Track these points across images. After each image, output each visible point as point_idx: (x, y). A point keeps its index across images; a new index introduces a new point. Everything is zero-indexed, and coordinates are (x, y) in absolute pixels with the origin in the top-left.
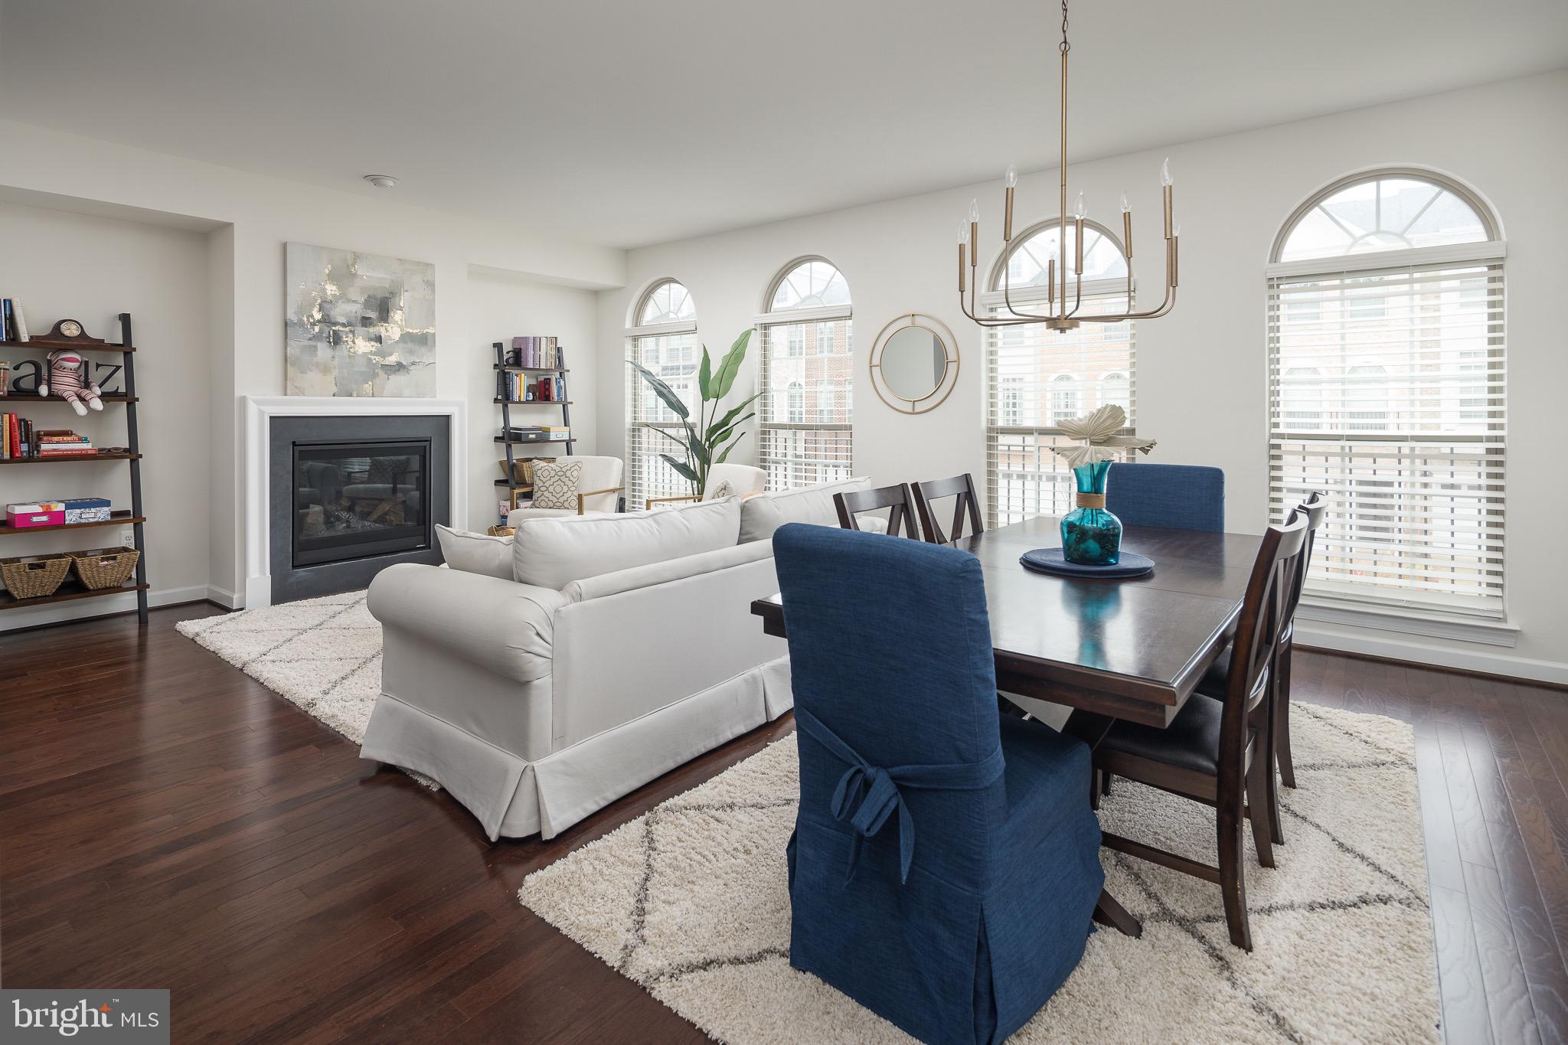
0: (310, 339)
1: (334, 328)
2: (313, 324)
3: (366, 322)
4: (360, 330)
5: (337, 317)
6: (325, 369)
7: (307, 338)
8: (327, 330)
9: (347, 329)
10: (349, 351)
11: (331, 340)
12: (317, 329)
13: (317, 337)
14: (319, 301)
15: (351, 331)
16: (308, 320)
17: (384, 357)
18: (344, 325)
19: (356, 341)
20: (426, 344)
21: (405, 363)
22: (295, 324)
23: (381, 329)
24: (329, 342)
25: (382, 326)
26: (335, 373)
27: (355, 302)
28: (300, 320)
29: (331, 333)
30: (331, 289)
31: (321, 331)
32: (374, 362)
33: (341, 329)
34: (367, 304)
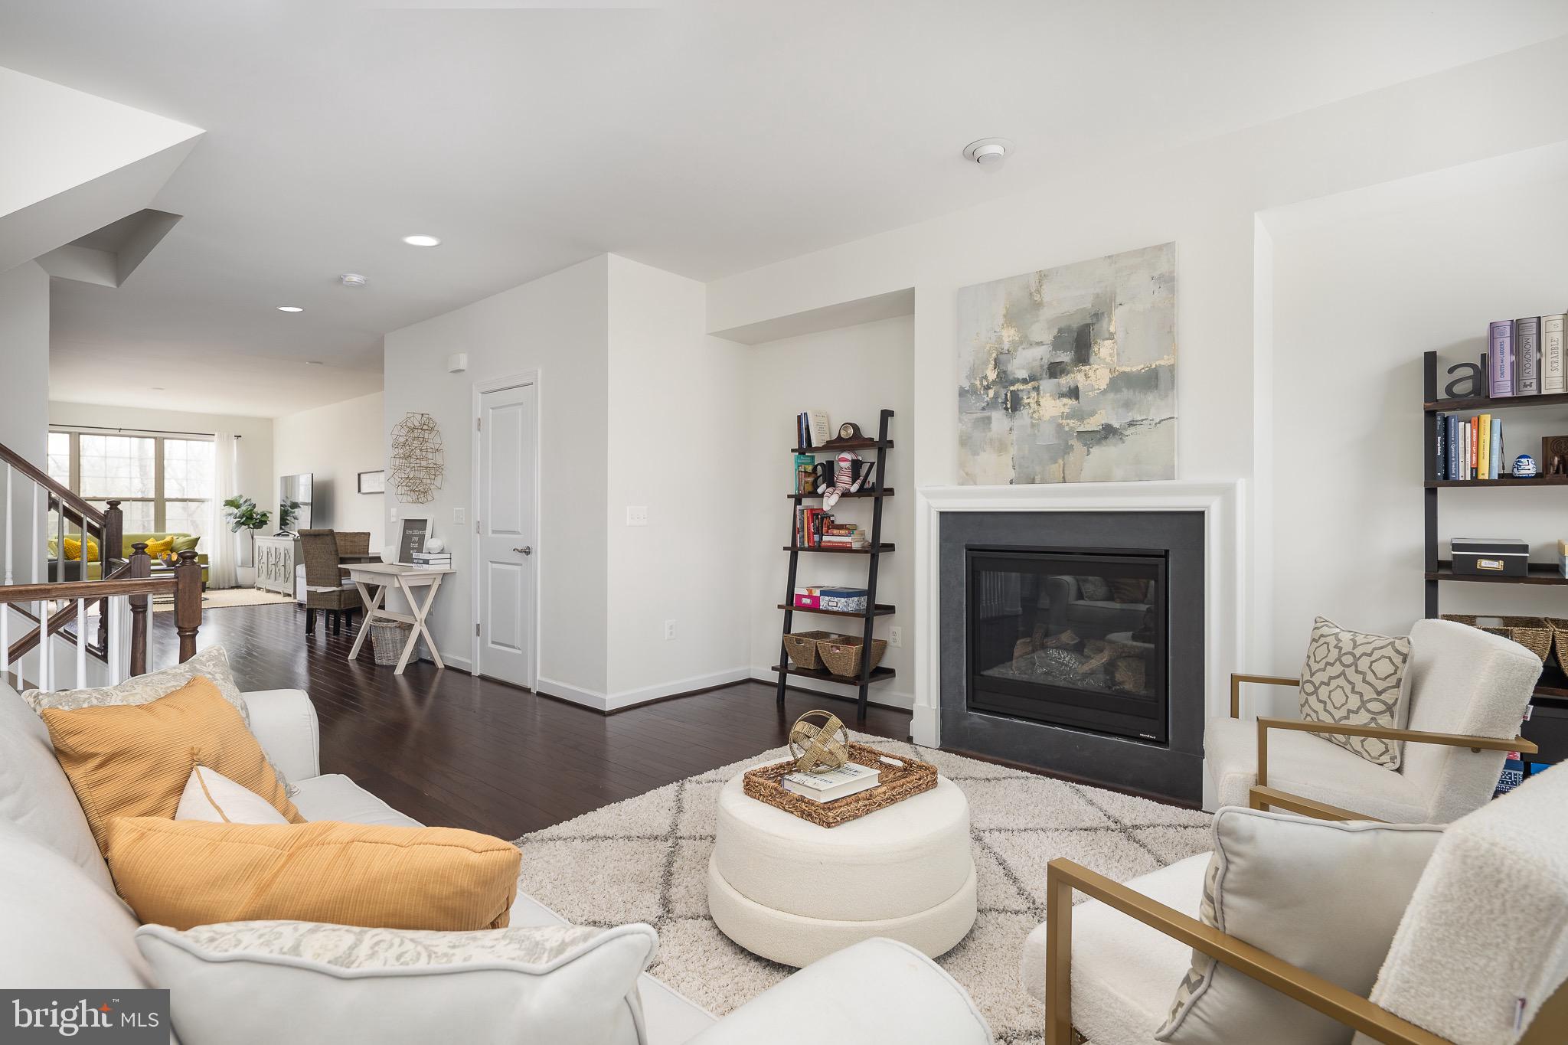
0: (983, 409)
1: (1012, 388)
2: (988, 388)
3: (1055, 370)
4: (1047, 385)
5: (1017, 371)
6: (1001, 447)
7: (981, 408)
8: (1003, 392)
9: (1029, 386)
10: (1032, 417)
11: (1009, 406)
12: (991, 393)
13: (991, 405)
14: (994, 355)
15: (1034, 388)
16: (982, 384)
17: (1081, 419)
18: (1025, 381)
19: (1042, 401)
20: (1156, 386)
21: (1116, 425)
22: (968, 391)
23: (1077, 378)
24: (1006, 409)
25: (1080, 371)
26: (1013, 451)
27: (1041, 344)
28: (973, 385)
29: (1009, 395)
30: (1009, 335)
31: (996, 397)
32: (1067, 429)
33: (1021, 387)
34: (1057, 344)
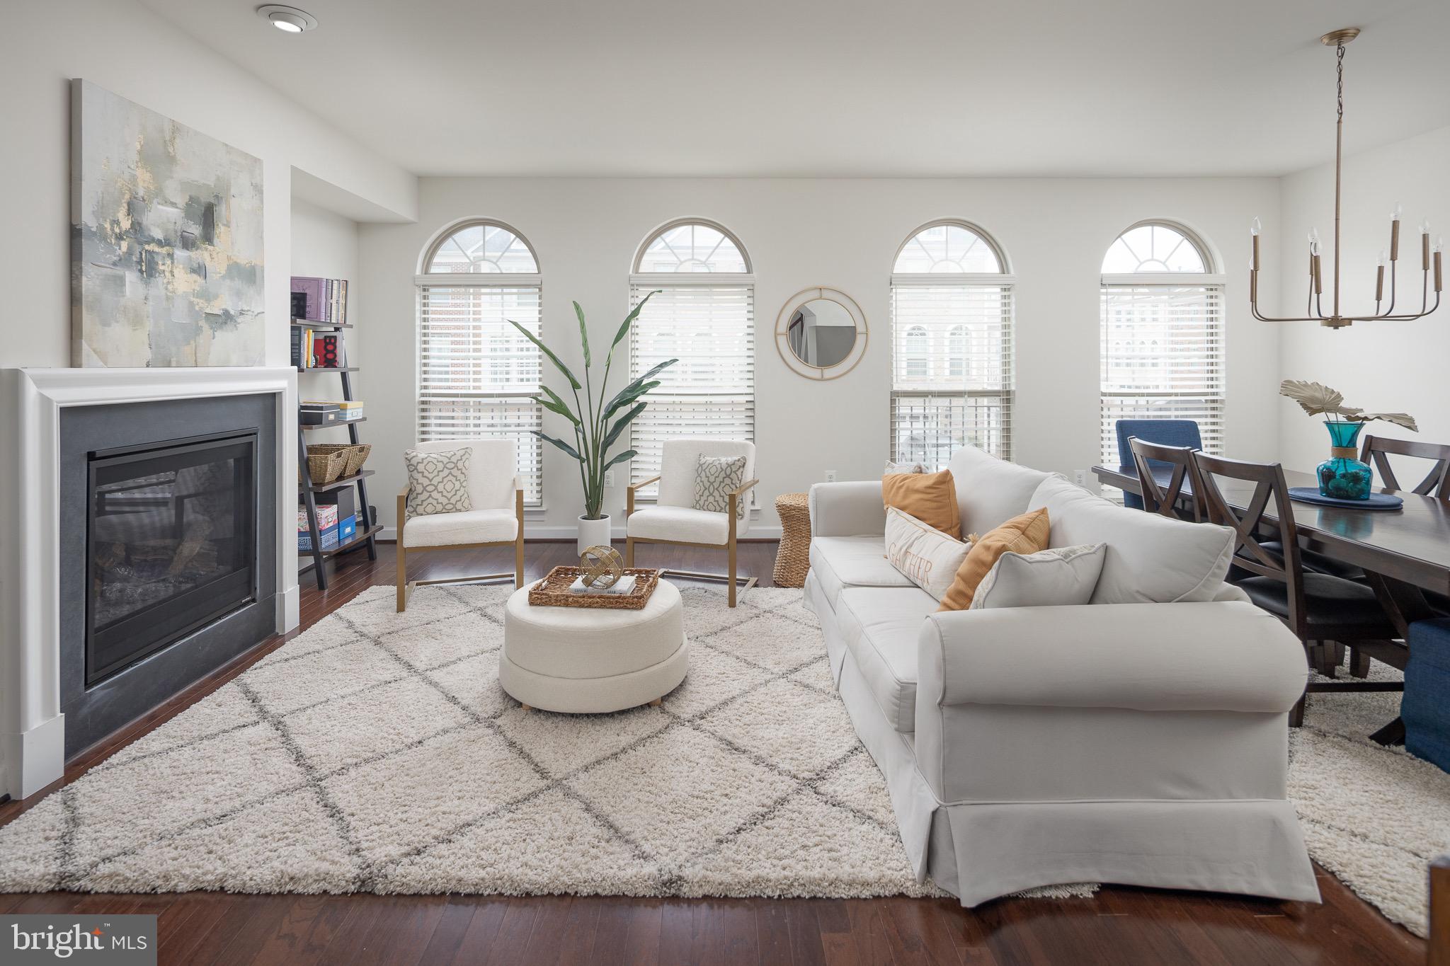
0: (114, 264)
1: (147, 247)
2: (120, 237)
3: (187, 243)
4: (180, 253)
5: (152, 228)
6: (136, 320)
7: (111, 262)
8: (137, 249)
9: (164, 250)
10: (167, 289)
11: (144, 269)
12: (124, 245)
13: (123, 261)
14: (127, 196)
15: (169, 254)
16: (112, 230)
17: (208, 300)
18: (159, 243)
19: (176, 272)
20: (255, 282)
21: (232, 312)
22: (94, 234)
23: (202, 255)
24: (141, 271)
25: (206, 249)
26: (149, 326)
27: (174, 205)
28: (101, 227)
29: (144, 254)
30: (144, 179)
31: (130, 252)
32: (197, 308)
33: (157, 249)
34: (189, 211)
